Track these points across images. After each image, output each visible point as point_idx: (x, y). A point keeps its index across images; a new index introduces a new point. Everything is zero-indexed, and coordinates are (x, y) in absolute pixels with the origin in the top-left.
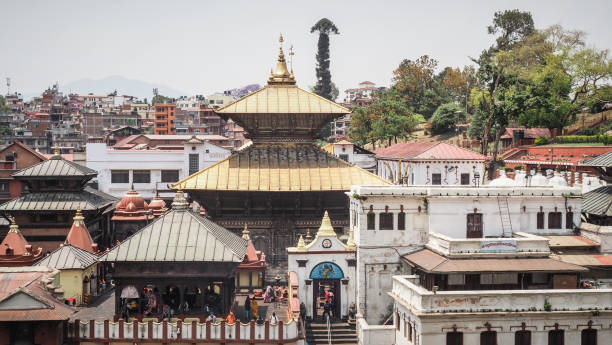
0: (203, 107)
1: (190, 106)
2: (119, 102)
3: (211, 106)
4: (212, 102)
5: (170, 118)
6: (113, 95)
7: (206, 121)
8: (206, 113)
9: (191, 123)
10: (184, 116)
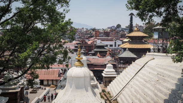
0: (104, 31)
1: (101, 31)
2: (85, 30)
3: (106, 31)
4: (106, 30)
5: (98, 34)
6: (83, 28)
7: (105, 34)
8: (105, 33)
9: (102, 34)
10: (101, 33)
